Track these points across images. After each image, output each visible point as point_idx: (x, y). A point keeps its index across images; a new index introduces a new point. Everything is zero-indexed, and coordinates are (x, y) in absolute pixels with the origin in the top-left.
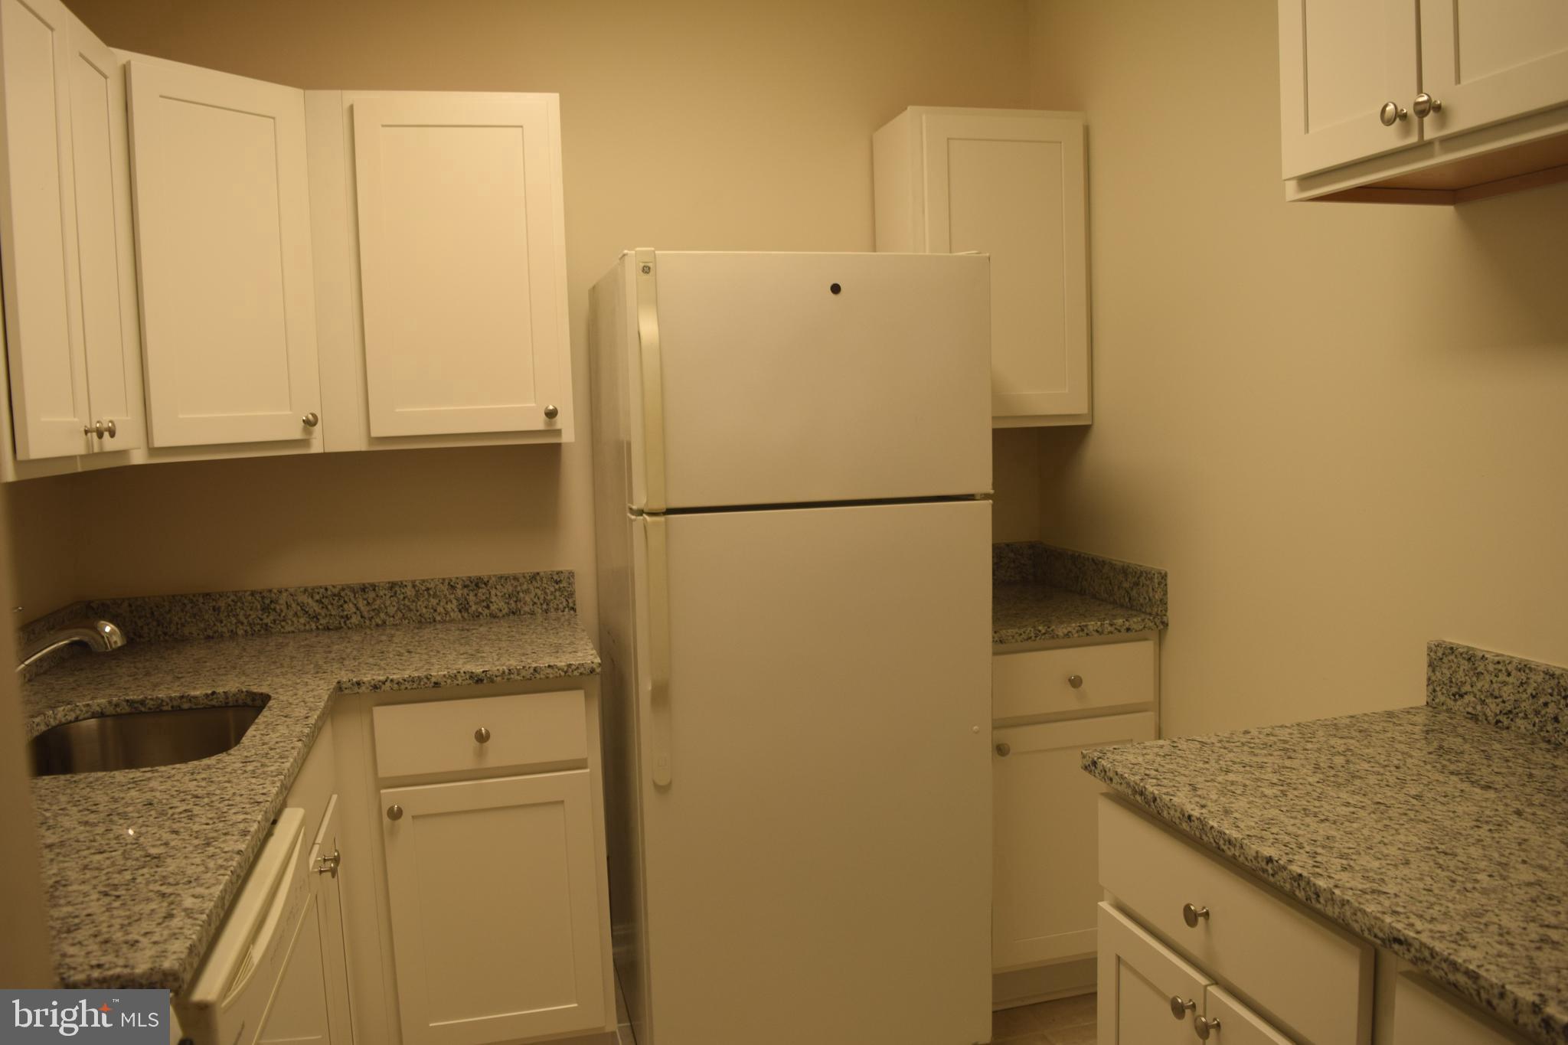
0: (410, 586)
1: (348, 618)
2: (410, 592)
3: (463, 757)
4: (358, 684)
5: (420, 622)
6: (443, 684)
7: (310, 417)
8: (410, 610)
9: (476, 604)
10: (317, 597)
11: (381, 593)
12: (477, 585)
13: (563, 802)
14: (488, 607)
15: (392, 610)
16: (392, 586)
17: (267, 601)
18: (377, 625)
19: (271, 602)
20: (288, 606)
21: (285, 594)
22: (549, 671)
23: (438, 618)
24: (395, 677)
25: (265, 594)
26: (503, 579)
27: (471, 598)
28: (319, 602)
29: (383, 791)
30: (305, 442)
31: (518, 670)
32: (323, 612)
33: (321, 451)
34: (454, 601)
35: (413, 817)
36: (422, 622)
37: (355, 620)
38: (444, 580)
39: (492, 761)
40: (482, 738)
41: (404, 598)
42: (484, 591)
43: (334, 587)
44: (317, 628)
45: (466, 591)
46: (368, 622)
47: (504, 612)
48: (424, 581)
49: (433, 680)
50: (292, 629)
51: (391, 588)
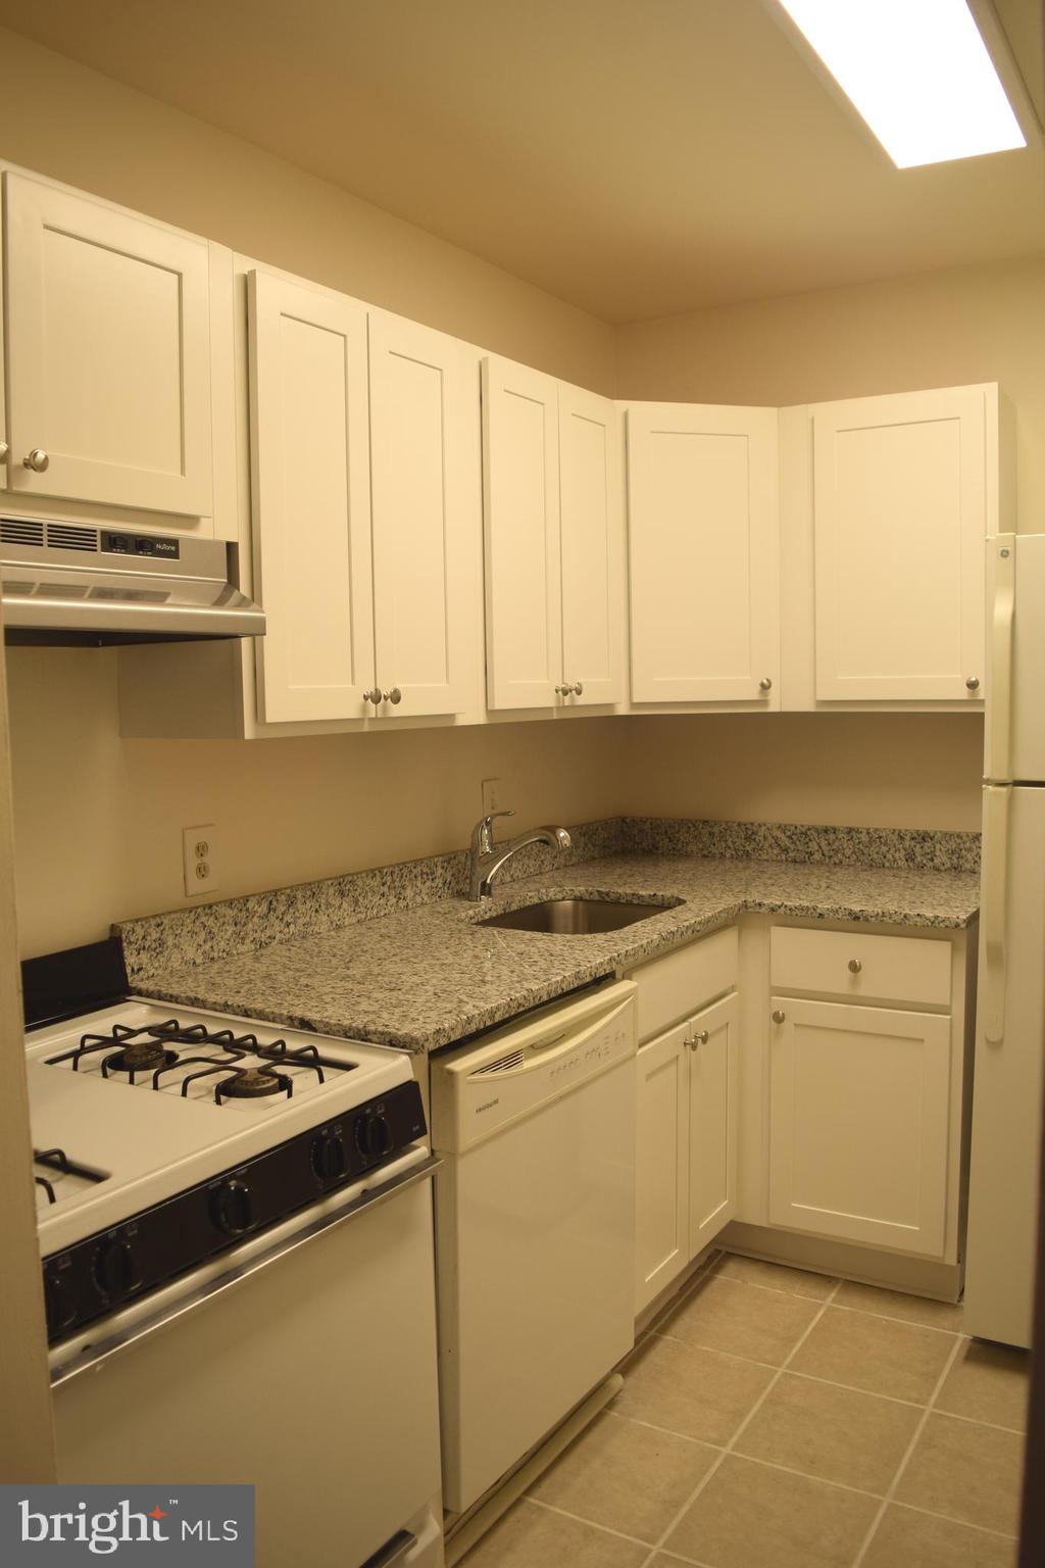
0: (865, 832)
1: (811, 854)
2: (864, 838)
3: (841, 982)
4: (760, 905)
5: (871, 865)
6: (826, 916)
7: (765, 681)
8: (863, 854)
9: (922, 855)
10: (788, 833)
11: (840, 836)
12: (923, 838)
13: (922, 1041)
14: (932, 860)
15: (848, 852)
16: (850, 831)
17: (750, 833)
18: (835, 863)
19: (753, 833)
20: (765, 838)
21: (763, 828)
22: (918, 919)
23: (887, 864)
24: (789, 903)
25: (749, 826)
26: (948, 836)
27: (918, 849)
28: (790, 837)
29: (773, 998)
30: (764, 702)
31: (891, 914)
32: (792, 847)
33: (778, 710)
34: (902, 851)
35: (795, 1025)
36: (872, 865)
37: (817, 856)
38: (894, 830)
39: (864, 990)
40: (854, 967)
41: (859, 843)
42: (929, 845)
43: (802, 826)
44: (787, 860)
45: (913, 843)
46: (827, 860)
47: (946, 866)
48: (877, 830)
49: (819, 911)
50: (766, 858)
51: (849, 833)
